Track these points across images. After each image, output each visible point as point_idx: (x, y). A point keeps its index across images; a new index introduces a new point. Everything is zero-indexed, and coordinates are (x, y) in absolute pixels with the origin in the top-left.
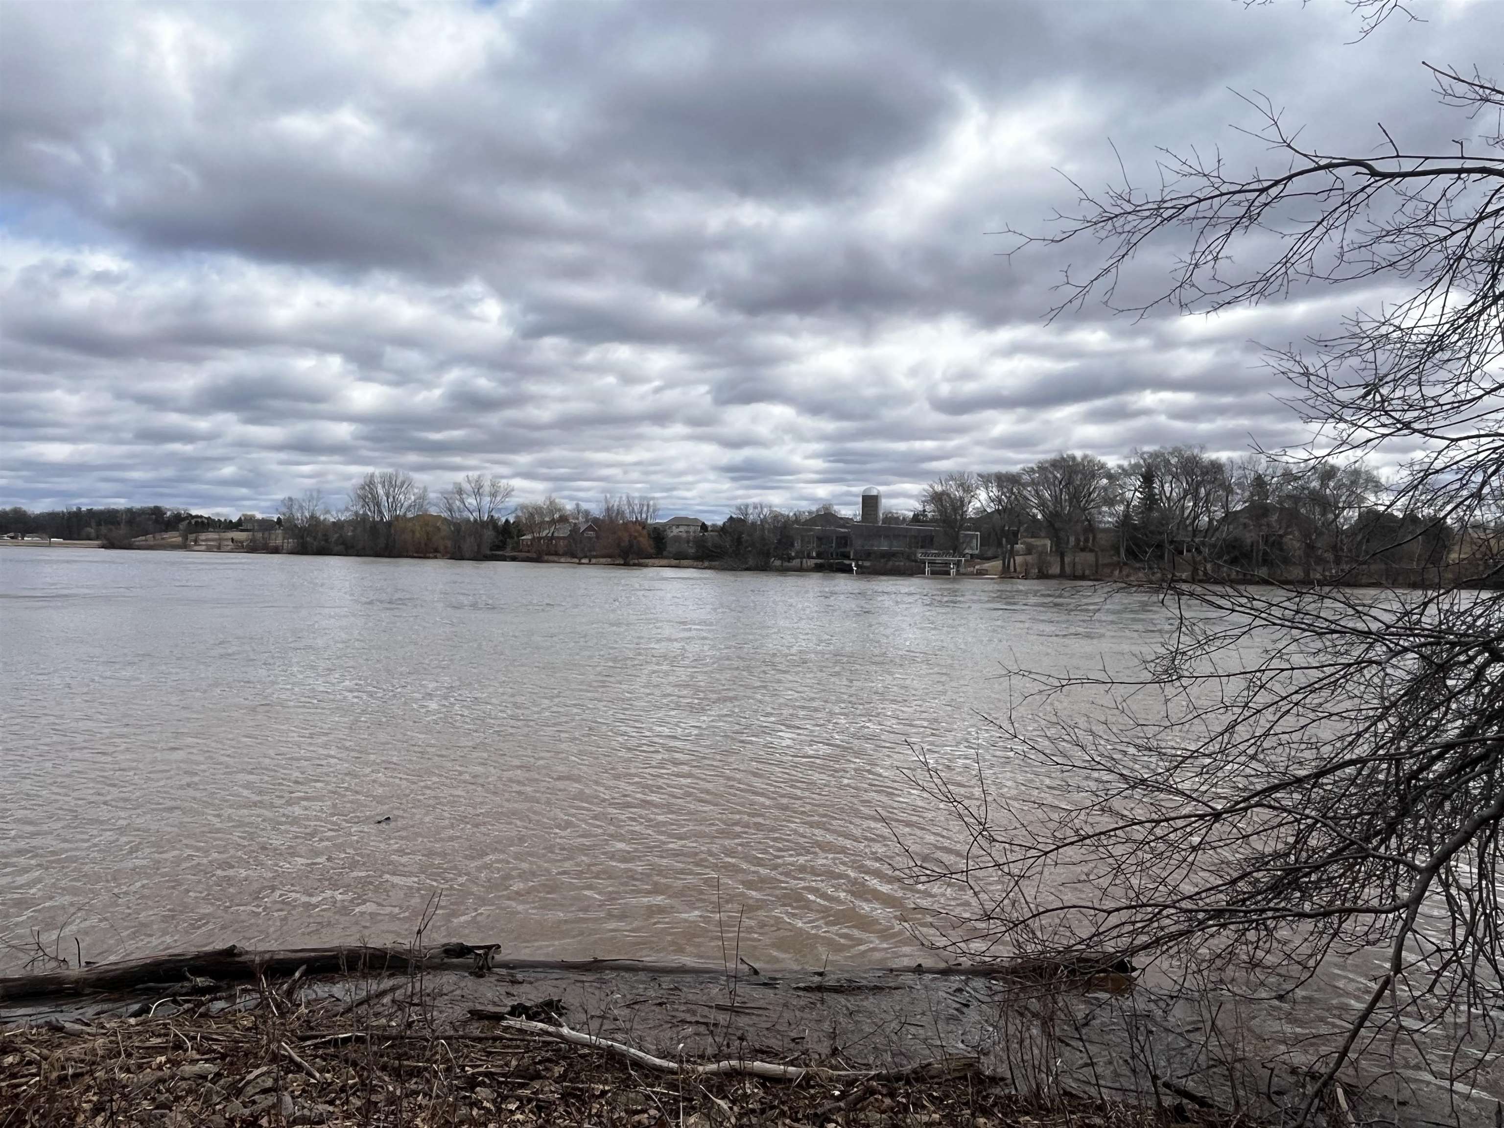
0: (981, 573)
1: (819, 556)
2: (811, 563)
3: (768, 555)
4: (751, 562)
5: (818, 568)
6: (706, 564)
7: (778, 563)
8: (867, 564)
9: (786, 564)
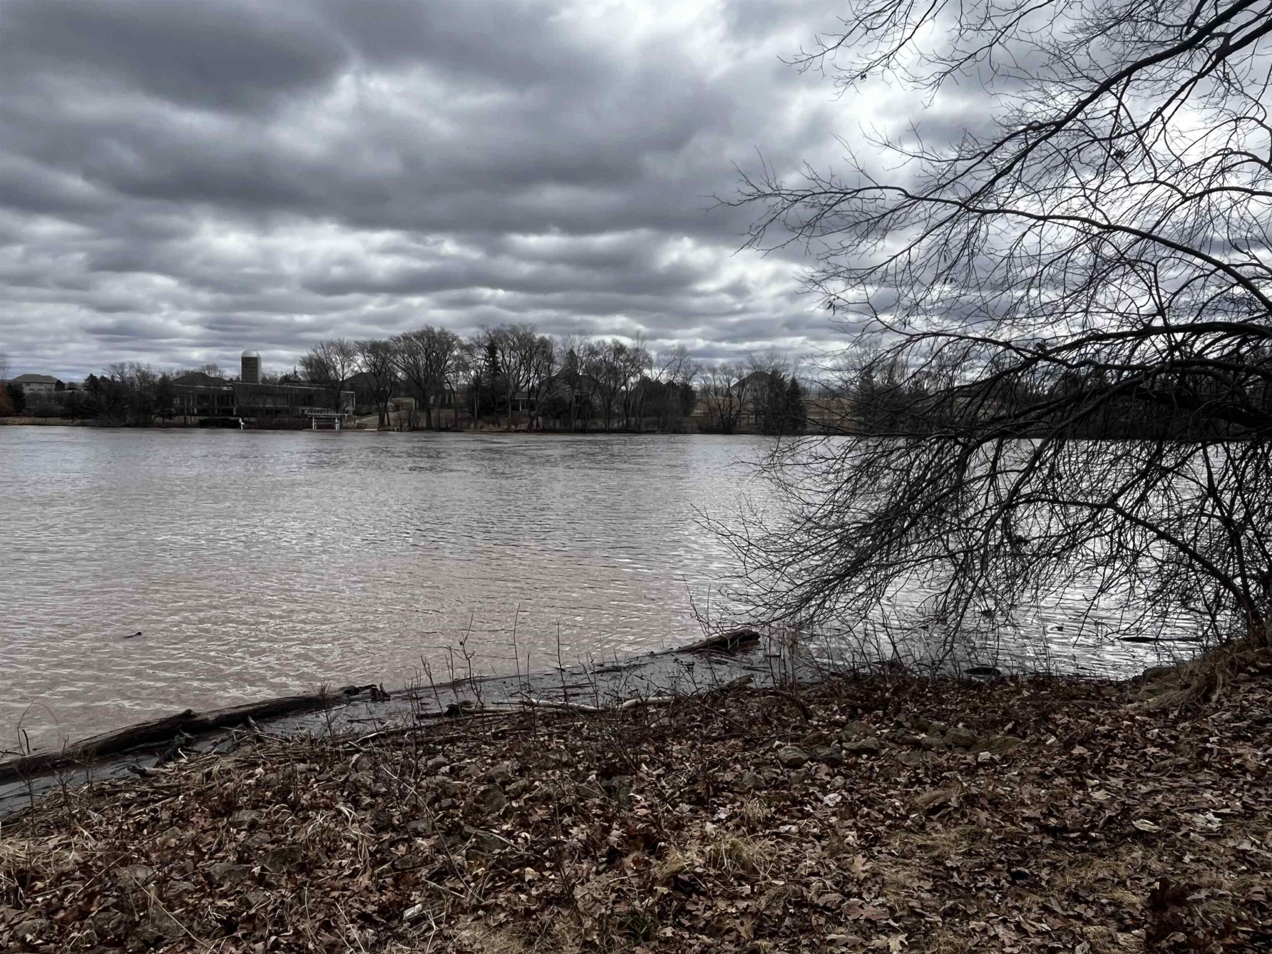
0: (360, 427)
1: (201, 412)
2: (195, 419)
3: (148, 412)
4: (129, 419)
5: (202, 425)
6: (78, 421)
7: (159, 420)
8: (252, 420)
9: (167, 420)
